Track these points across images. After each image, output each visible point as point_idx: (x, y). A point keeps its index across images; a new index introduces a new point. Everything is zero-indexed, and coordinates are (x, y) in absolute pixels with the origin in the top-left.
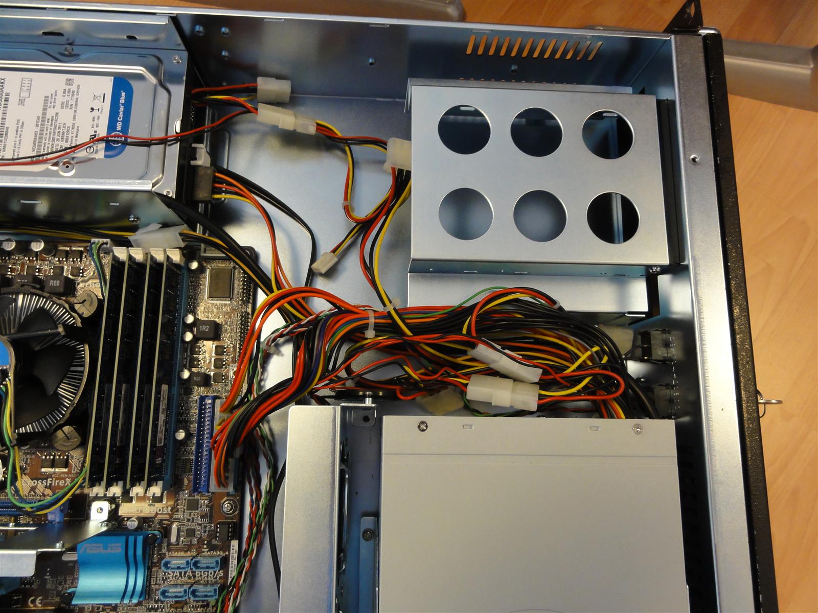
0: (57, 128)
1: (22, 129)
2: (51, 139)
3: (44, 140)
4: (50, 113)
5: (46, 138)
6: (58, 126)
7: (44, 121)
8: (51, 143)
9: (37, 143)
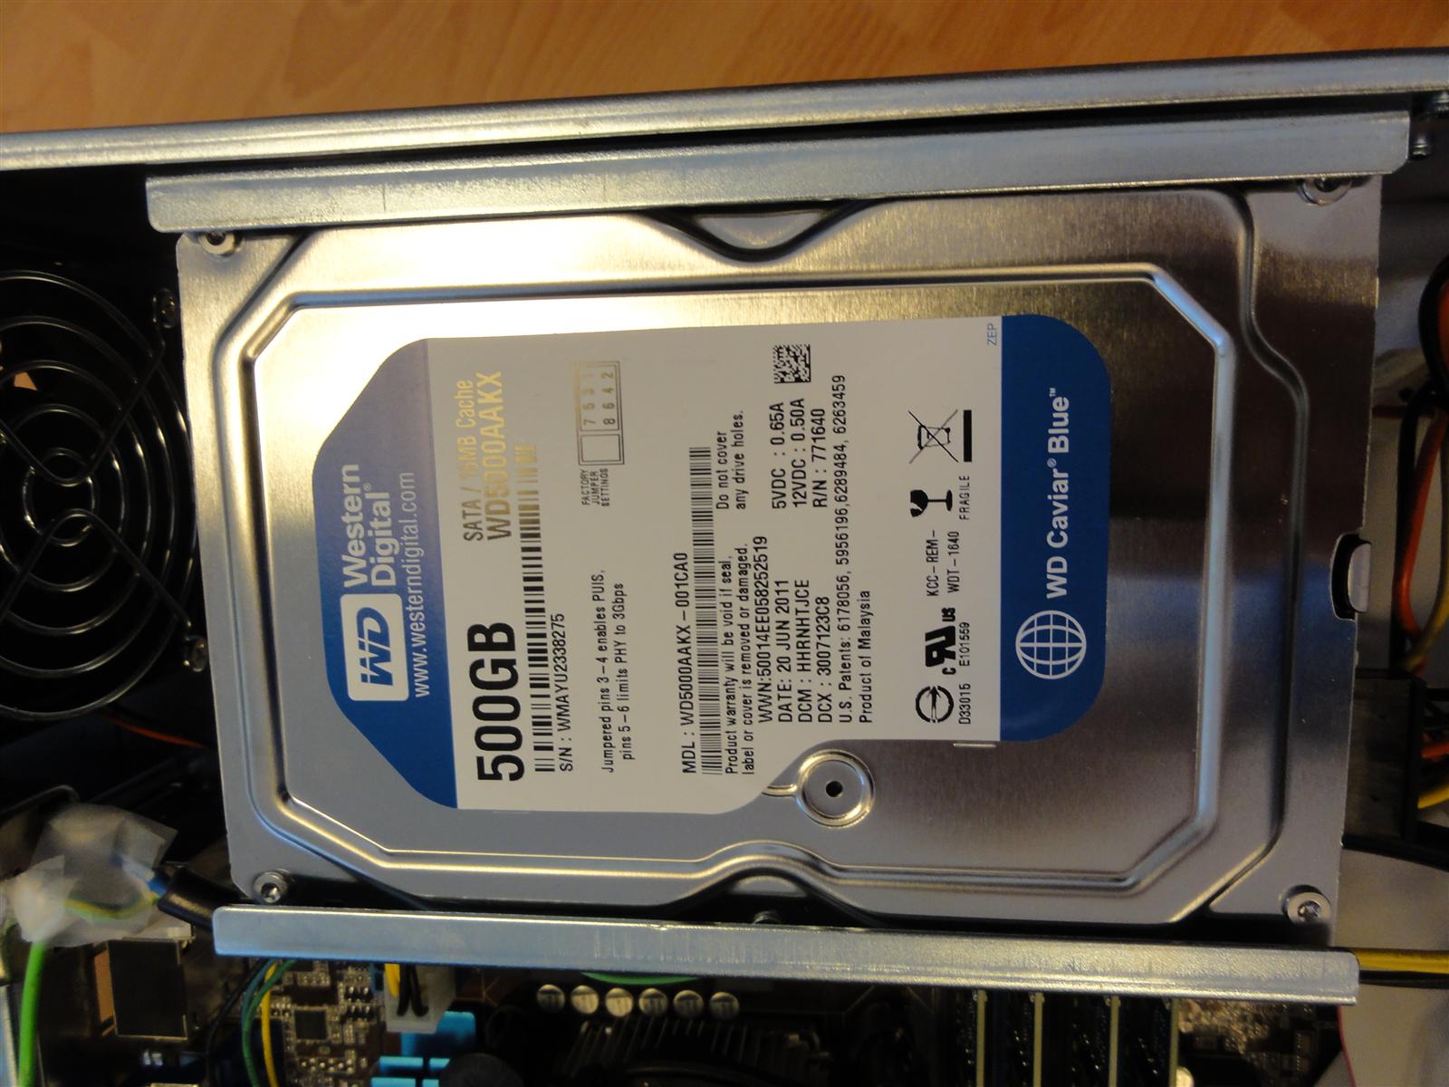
0: (772, 606)
1: (619, 621)
2: (754, 660)
3: (722, 666)
4: (730, 533)
5: (729, 655)
6: (772, 596)
7: (710, 575)
8: (755, 680)
9: (695, 683)
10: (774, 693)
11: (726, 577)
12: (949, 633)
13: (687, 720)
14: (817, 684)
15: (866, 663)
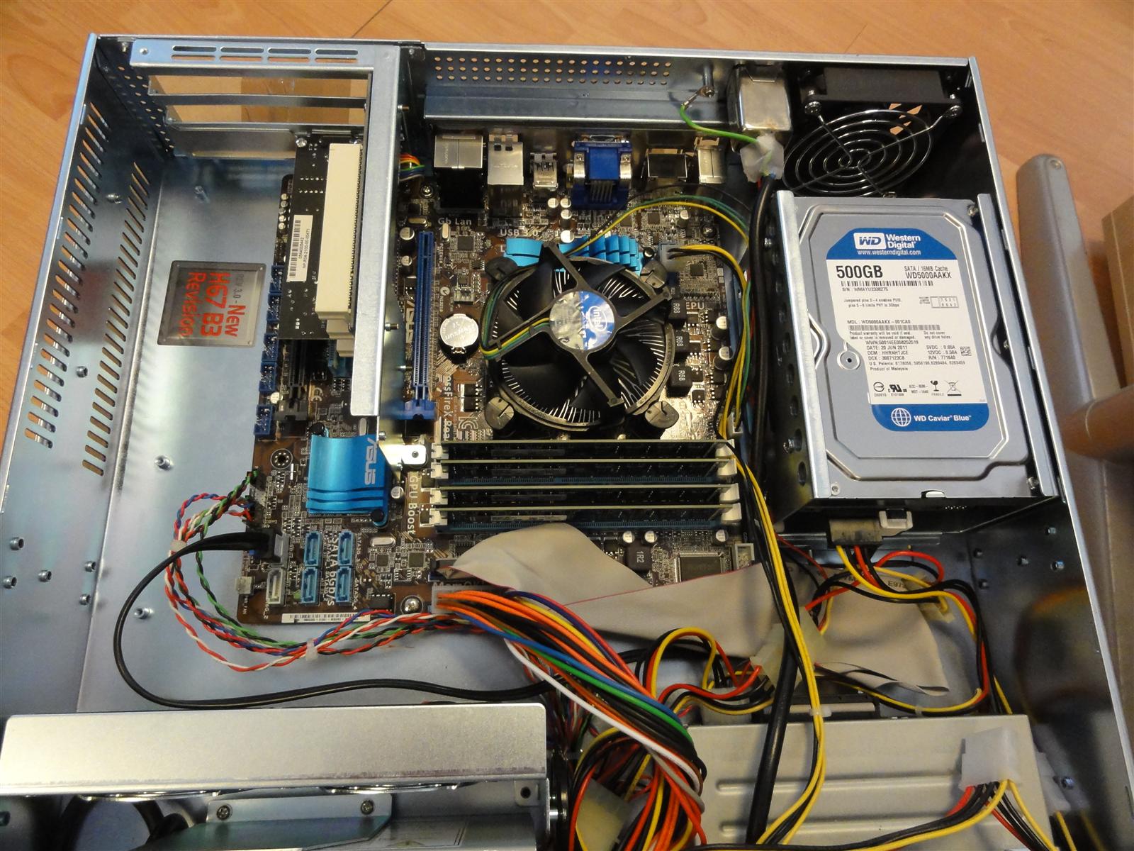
10: (875, 345)
11: (905, 333)
12: (900, 391)
13: (864, 322)
14: (880, 356)
15: (888, 369)
